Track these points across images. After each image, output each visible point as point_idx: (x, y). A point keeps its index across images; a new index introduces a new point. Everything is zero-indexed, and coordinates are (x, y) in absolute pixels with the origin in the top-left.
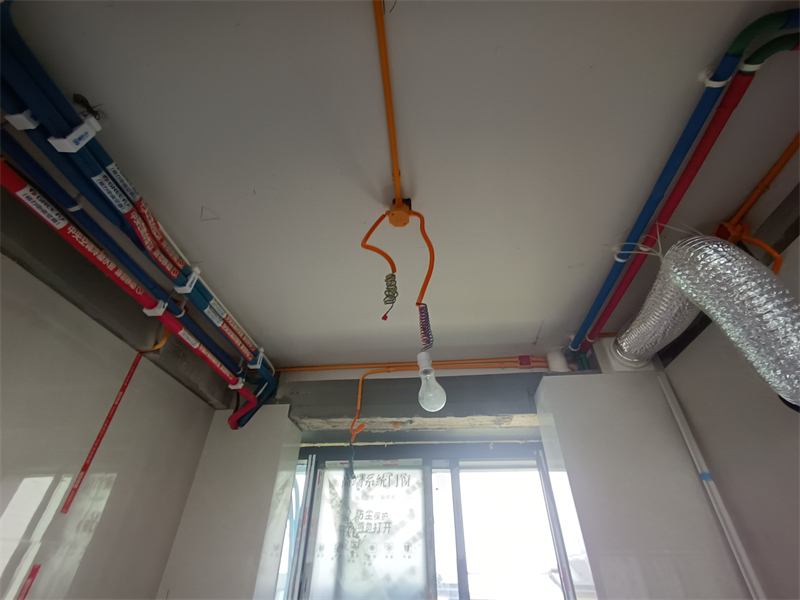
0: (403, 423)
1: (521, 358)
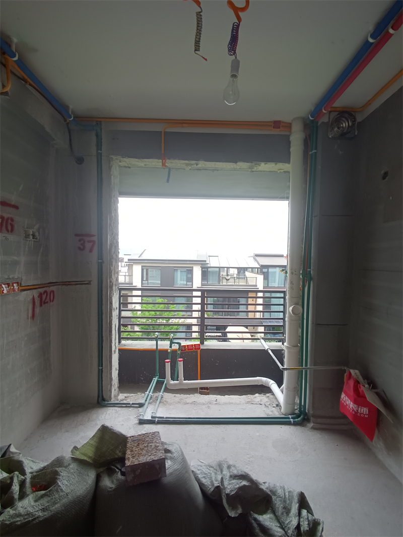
0: (192, 165)
1: (275, 122)
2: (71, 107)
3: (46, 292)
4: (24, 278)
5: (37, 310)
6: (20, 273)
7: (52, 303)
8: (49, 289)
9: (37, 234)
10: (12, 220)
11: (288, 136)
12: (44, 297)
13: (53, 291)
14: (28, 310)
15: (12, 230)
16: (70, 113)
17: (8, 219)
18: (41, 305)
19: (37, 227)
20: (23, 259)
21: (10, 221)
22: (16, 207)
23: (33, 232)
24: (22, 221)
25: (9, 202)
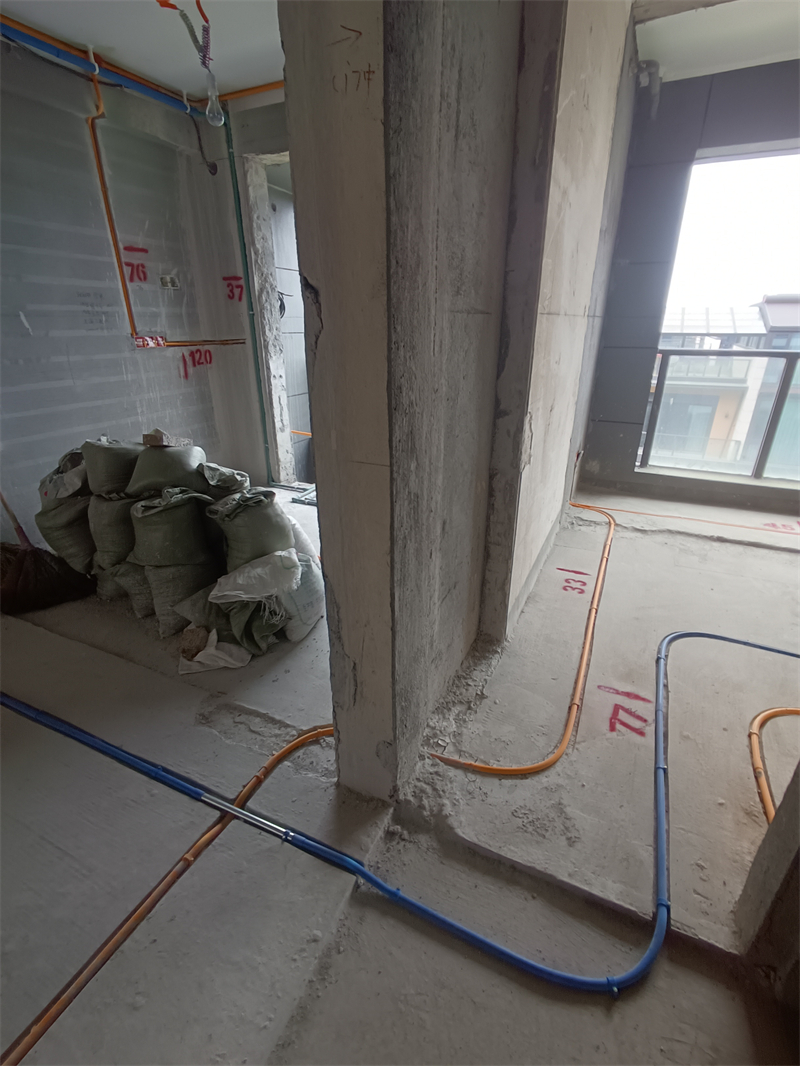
2: (184, 92)
3: (198, 351)
4: (168, 332)
5: (191, 370)
6: (162, 326)
7: (209, 365)
8: (203, 348)
9: (177, 281)
10: (143, 266)
12: (197, 356)
13: (209, 352)
14: (179, 368)
15: (145, 278)
16: (186, 102)
17: (138, 266)
18: (194, 365)
19: (174, 272)
20: (163, 311)
21: (140, 268)
22: (144, 251)
23: (172, 279)
24: (154, 266)
25: (136, 246)
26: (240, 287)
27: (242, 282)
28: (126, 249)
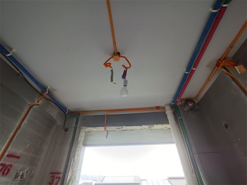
0: (120, 128)
1: (156, 107)
2: (68, 108)
9: (25, 175)
10: (11, 166)
11: (165, 112)
15: (7, 174)
16: (67, 111)
17: (8, 166)
19: (27, 169)
21: (9, 167)
22: (18, 157)
23: (23, 173)
24: (17, 166)
25: (14, 155)
26: (59, 178)
27: (61, 175)
28: (8, 156)
